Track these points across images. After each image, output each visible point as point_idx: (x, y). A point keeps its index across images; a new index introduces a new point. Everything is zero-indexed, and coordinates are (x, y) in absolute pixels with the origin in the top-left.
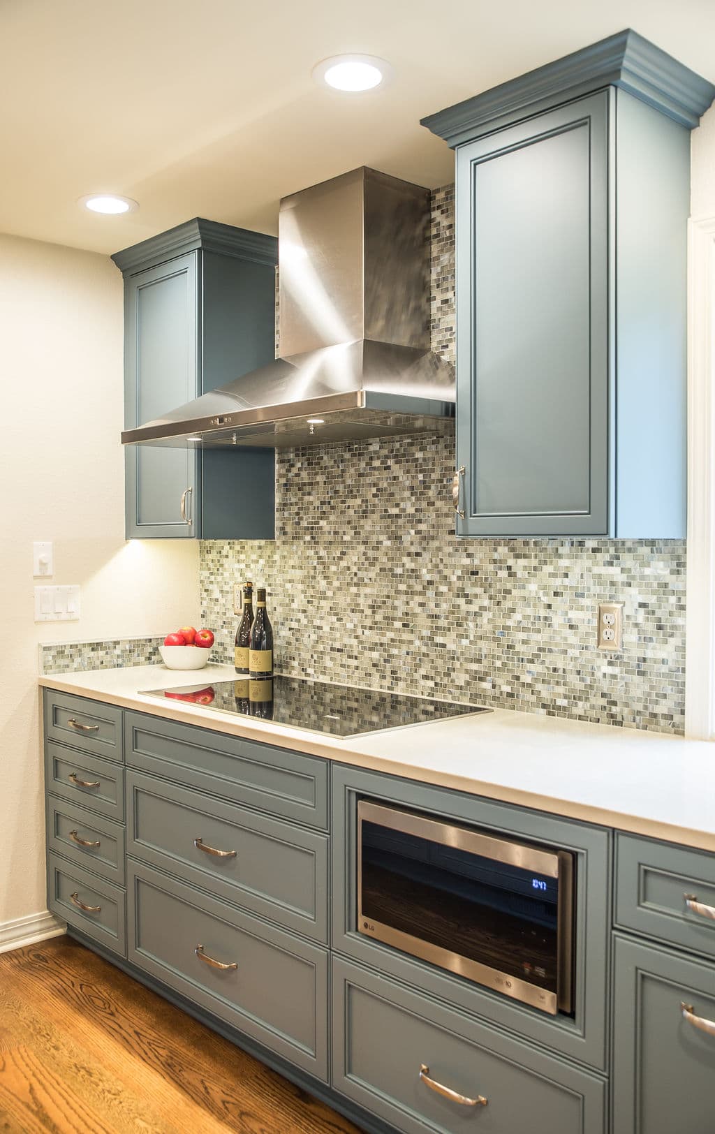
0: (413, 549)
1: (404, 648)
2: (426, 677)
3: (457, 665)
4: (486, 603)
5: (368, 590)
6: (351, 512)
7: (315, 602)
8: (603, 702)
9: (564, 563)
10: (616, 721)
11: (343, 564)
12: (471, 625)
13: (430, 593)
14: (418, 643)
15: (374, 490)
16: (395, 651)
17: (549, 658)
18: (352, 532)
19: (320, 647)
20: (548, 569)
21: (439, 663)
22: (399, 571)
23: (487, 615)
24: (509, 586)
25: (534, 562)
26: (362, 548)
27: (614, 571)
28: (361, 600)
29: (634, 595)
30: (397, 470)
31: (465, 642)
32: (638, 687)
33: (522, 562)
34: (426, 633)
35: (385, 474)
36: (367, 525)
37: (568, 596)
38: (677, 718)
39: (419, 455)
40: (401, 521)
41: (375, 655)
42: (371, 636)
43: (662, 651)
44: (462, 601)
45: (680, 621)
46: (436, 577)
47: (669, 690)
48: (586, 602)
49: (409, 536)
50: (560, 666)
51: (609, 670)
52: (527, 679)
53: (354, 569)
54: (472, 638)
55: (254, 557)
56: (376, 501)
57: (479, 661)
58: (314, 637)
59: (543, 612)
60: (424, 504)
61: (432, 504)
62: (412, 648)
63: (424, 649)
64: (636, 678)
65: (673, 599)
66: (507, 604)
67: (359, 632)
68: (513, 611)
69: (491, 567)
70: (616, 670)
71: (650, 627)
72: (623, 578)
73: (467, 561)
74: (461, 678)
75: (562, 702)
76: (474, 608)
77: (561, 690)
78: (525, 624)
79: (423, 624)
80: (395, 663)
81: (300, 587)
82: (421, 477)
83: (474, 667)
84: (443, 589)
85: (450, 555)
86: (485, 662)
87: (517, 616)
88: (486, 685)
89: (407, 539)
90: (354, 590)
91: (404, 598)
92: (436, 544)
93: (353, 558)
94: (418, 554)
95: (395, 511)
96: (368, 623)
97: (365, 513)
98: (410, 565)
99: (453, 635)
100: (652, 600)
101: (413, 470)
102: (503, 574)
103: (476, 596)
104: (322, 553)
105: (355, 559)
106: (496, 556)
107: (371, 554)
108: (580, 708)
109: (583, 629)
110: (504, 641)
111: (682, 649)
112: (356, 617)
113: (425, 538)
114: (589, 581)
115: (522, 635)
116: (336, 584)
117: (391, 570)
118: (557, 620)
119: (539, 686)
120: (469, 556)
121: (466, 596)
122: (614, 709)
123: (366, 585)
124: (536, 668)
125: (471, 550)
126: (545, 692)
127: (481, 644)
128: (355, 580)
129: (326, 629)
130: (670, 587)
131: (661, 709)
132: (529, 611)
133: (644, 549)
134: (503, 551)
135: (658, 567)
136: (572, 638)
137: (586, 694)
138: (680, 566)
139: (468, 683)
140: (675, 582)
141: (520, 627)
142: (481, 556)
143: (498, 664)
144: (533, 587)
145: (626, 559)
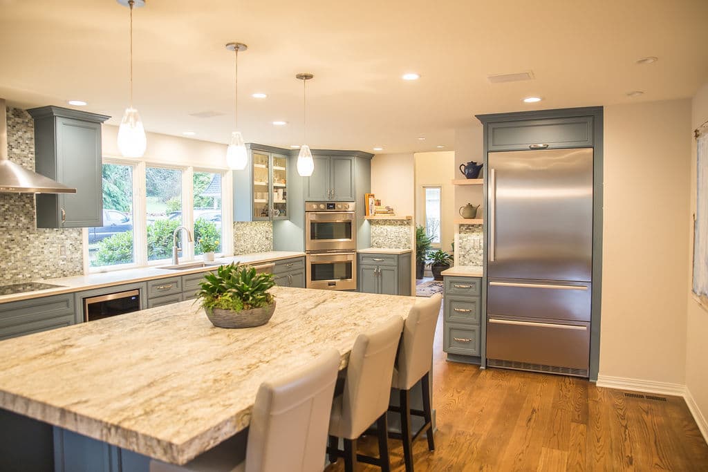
3: (7, 272)
4: (19, 249)
8: (61, 272)
9: (47, 235)
10: (65, 276)
12: (12, 258)
17: (43, 263)
20: (42, 237)
23: (19, 254)
24: (27, 243)
25: (37, 235)
27: (63, 236)
29: (69, 242)
31: (10, 264)
32: (71, 266)
33: (32, 235)
37: (49, 244)
38: (81, 271)
43: (78, 255)
44: (7, 250)
45: (81, 247)
47: (79, 265)
48: (55, 245)
50: (47, 264)
51: (62, 263)
52: (36, 271)
54: (13, 262)
57: (16, 269)
59: (40, 250)
64: (70, 264)
65: (78, 242)
66: (27, 249)
68: (29, 251)
69: (19, 238)
70: (65, 262)
71: (73, 250)
72: (65, 238)
73: (9, 237)
74: (8, 277)
76: (13, 252)
78: (35, 254)
83: (15, 271)
86: (19, 269)
87: (32, 252)
88: (20, 276)
99: (4, 262)
100: (73, 243)
102: (25, 240)
103: (14, 248)
106: (22, 234)
108: (55, 275)
109: (54, 253)
110: (27, 261)
111: (82, 254)
114: (55, 239)
115: (33, 258)
118: (45, 252)
119: (40, 272)
120: (10, 235)
121: (9, 248)
122: (65, 273)
124: (39, 267)
125: (11, 233)
126: (43, 274)
127: (17, 263)
131: (76, 270)
132: (36, 250)
133: (71, 230)
134: (24, 232)
135: (75, 234)
136: (51, 256)
137: (56, 271)
138: (80, 233)
139: (12, 277)
140: (79, 238)
141: (32, 255)
142: (15, 235)
143: (25, 268)
144: (37, 243)
145: (66, 233)
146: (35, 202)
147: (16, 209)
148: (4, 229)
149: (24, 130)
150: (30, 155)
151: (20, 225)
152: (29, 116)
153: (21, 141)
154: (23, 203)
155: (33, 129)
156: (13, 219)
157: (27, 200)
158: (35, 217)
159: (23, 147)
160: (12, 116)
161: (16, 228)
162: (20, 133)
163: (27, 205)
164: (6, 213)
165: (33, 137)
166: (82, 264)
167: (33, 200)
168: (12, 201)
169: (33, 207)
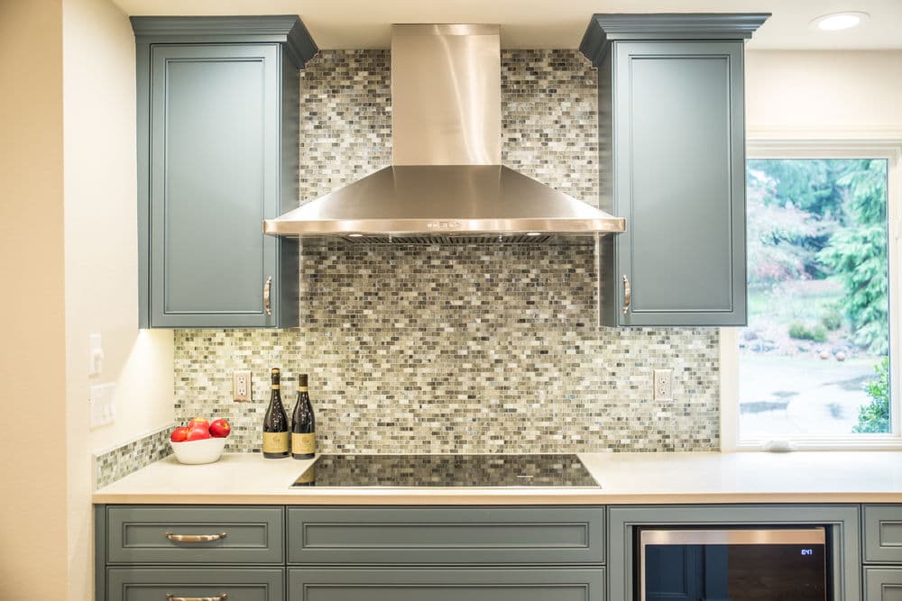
0: (479, 335)
1: (470, 416)
2: (495, 438)
3: (528, 424)
4: (556, 374)
5: (426, 370)
6: (405, 303)
7: (358, 384)
8: (659, 437)
9: (625, 343)
10: (668, 448)
11: (394, 348)
12: (542, 392)
13: (499, 369)
14: (485, 410)
15: (433, 285)
16: (459, 420)
17: (614, 412)
18: (407, 321)
19: (364, 424)
20: (611, 347)
21: (509, 425)
22: (464, 352)
23: (556, 384)
24: (577, 361)
25: (599, 343)
26: (420, 334)
27: (666, 347)
28: (419, 380)
29: (681, 362)
30: (459, 268)
31: (535, 406)
32: (685, 424)
33: (588, 343)
34: (494, 402)
35: (447, 272)
36: (426, 314)
37: (629, 366)
38: (713, 441)
39: (486, 258)
40: (465, 312)
41: (435, 425)
42: (434, 409)
43: (706, 398)
44: (532, 374)
45: (714, 378)
46: (505, 357)
47: (707, 423)
48: (643, 369)
49: (474, 325)
50: (623, 415)
51: (663, 415)
52: (595, 428)
53: (410, 352)
54: (542, 402)
55: (267, 344)
56: (436, 294)
57: (550, 419)
58: (354, 415)
59: (608, 379)
60: (491, 298)
61: (499, 298)
62: (479, 415)
63: (492, 415)
64: (684, 418)
65: (708, 365)
66: (576, 374)
67: (416, 406)
68: (581, 379)
69: (560, 348)
70: (669, 414)
71: (693, 383)
72: (673, 351)
73: (536, 343)
74: (532, 434)
75: (625, 441)
76: (545, 379)
77: (624, 432)
78: (592, 388)
79: (492, 396)
80: (458, 429)
81: (335, 370)
82: (487, 276)
83: (545, 424)
84: (513, 365)
85: (519, 339)
86: (555, 419)
87: (586, 383)
88: (558, 437)
89: (472, 327)
90: (410, 370)
91: (470, 375)
92: (504, 330)
93: (408, 343)
94: (484, 339)
95: (460, 303)
96: (427, 398)
97: (422, 304)
98: (474, 346)
99: (523, 401)
100: (694, 366)
101: (479, 270)
102: (572, 352)
103: (546, 370)
104: (366, 338)
105: (411, 343)
106: (565, 339)
107: (429, 339)
108: (641, 444)
109: (641, 388)
110: (574, 402)
111: (717, 395)
112: (412, 394)
113: (493, 326)
114: (645, 355)
115: (590, 397)
116: (385, 366)
117: (454, 352)
118: (620, 383)
119: (606, 432)
120: (538, 339)
121: (536, 370)
122: (667, 441)
123: (424, 366)
124: (604, 419)
125: (540, 334)
126: (611, 437)
127: (551, 406)
128: (410, 362)
129: (372, 406)
130: (707, 357)
131: (701, 437)
132: (596, 379)
133: (688, 333)
134: (571, 335)
135: (698, 344)
136: (633, 395)
137: (644, 434)
138: (713, 342)
139: (539, 438)
140: (710, 353)
141: (588, 390)
142: (551, 339)
143: (569, 419)
144: (599, 361)
145: (675, 339)
146: (597, 262)
147: (554, 280)
148: (527, 325)
149: (575, 95)
150: (588, 153)
151: (560, 316)
152: (588, 63)
153: (567, 122)
154: (569, 266)
155: (596, 91)
156: (546, 303)
157: (578, 260)
158: (597, 298)
159: (571, 135)
160: (550, 69)
161: (553, 324)
162: (566, 105)
163: (579, 271)
164: (532, 290)
165: (596, 109)
166: (716, 421)
167: (593, 257)
168: (545, 262)
169: (592, 275)
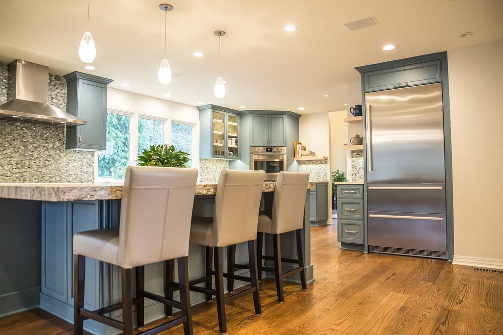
0: (32, 150)
1: (28, 173)
2: (36, 179)
3: (45, 175)
4: (53, 162)
5: (15, 159)
6: (9, 139)
8: (80, 179)
9: (72, 155)
10: (82, 182)
11: (4, 152)
12: (49, 167)
13: (37, 160)
14: (33, 171)
15: (18, 135)
16: (25, 174)
17: (69, 173)
18: (9, 144)
20: (68, 155)
21: (40, 176)
22: (27, 155)
23: (53, 165)
24: (59, 159)
25: (65, 154)
26: (13, 148)
27: (82, 156)
28: (12, 162)
29: (85, 160)
30: (26, 131)
31: (47, 170)
32: (86, 176)
33: (62, 154)
34: (36, 169)
35: (22, 131)
36: (15, 143)
37: (72, 161)
39: (34, 129)
40: (27, 143)
41: (17, 175)
42: (17, 171)
43: (91, 170)
44: (47, 162)
45: (93, 165)
46: (39, 157)
47: (91, 176)
49: (30, 147)
50: (71, 173)
52: (63, 177)
53: (10, 154)
54: (49, 169)
56: (19, 137)
59: (67, 164)
60: (35, 140)
62: (31, 173)
63: (35, 173)
64: (86, 174)
65: (92, 161)
67: (11, 170)
68: (60, 163)
69: (55, 155)
70: (82, 173)
71: (88, 166)
73: (48, 153)
75: (71, 180)
76: (50, 163)
77: (71, 178)
78: (63, 166)
79: (35, 167)
80: (25, 177)
82: (35, 134)
83: (50, 175)
84: (41, 159)
85: (43, 152)
87: (61, 165)
88: (54, 179)
90: (10, 159)
91: (29, 161)
92: (39, 149)
93: (9, 151)
94: (33, 151)
95: (26, 140)
96: (15, 167)
97: (14, 140)
98: (30, 153)
99: (44, 169)
100: (89, 161)
101: (32, 132)
102: (58, 156)
103: (51, 161)
105: (10, 151)
106: (56, 153)
107: (16, 150)
108: (75, 181)
109: (76, 166)
110: (58, 170)
111: (94, 169)
112: (10, 166)
113: (36, 148)
114: (77, 158)
115: (62, 168)
117: (24, 154)
118: (70, 165)
119: (66, 178)
122: (82, 180)
123: (14, 158)
124: (66, 174)
125: (49, 151)
126: (68, 179)
127: (52, 171)
128: (10, 156)
131: (90, 179)
132: (64, 164)
133: (87, 153)
134: (58, 152)
135: (89, 156)
136: (73, 168)
138: (93, 156)
139: (48, 179)
140: (93, 158)
142: (52, 152)
143: (56, 174)
144: (65, 159)
147: (53, 137)
148: (45, 148)
150: (64, 104)
151: (55, 146)
153: (58, 95)
154: (57, 133)
155: (66, 88)
156: (51, 142)
157: (60, 132)
158: (65, 142)
161: (53, 148)
163: (60, 135)
164: (47, 139)
165: (66, 93)
166: (93, 175)
167: (64, 131)
168: (51, 131)
169: (63, 136)
